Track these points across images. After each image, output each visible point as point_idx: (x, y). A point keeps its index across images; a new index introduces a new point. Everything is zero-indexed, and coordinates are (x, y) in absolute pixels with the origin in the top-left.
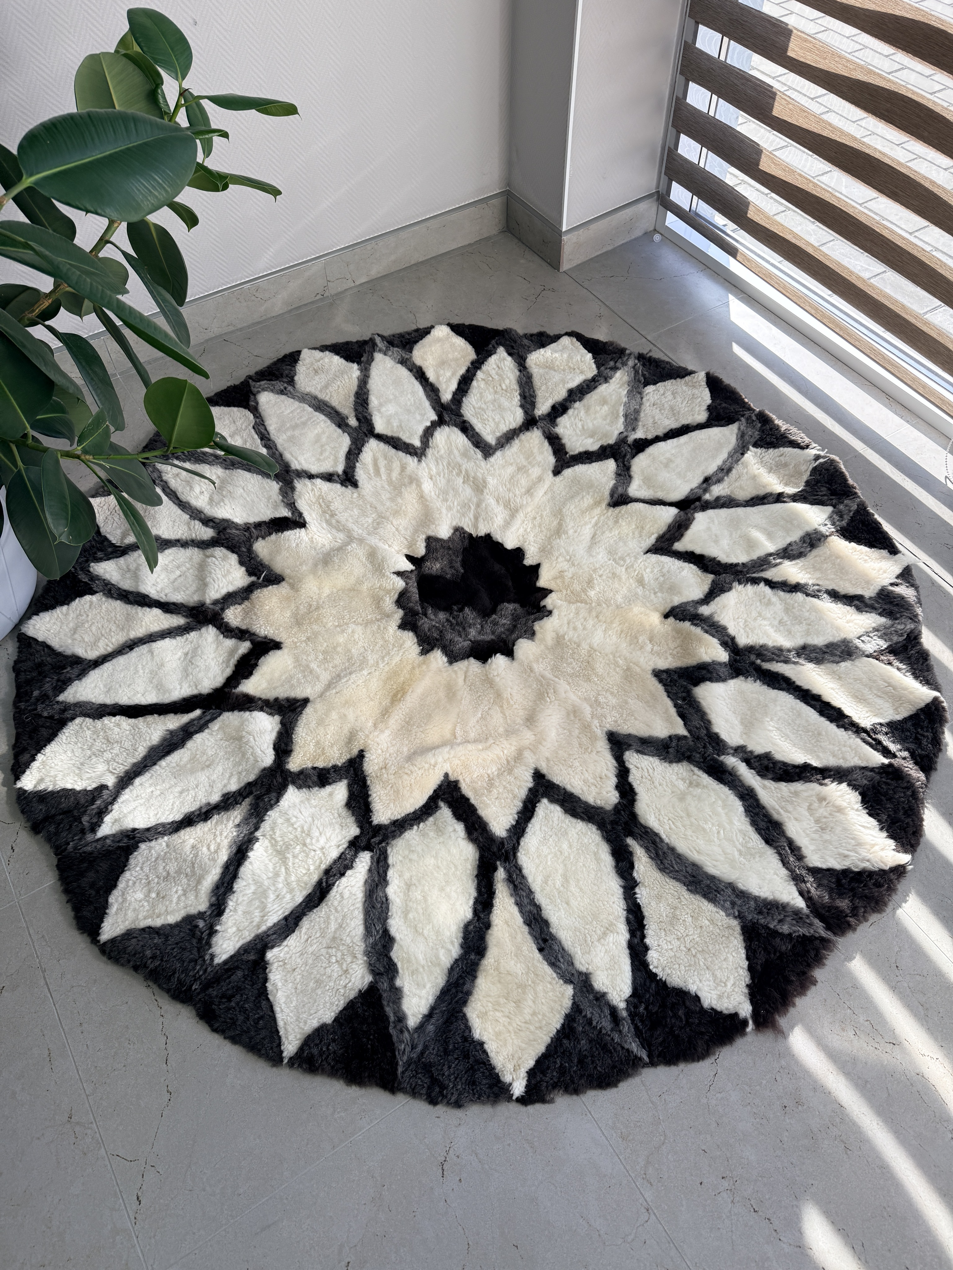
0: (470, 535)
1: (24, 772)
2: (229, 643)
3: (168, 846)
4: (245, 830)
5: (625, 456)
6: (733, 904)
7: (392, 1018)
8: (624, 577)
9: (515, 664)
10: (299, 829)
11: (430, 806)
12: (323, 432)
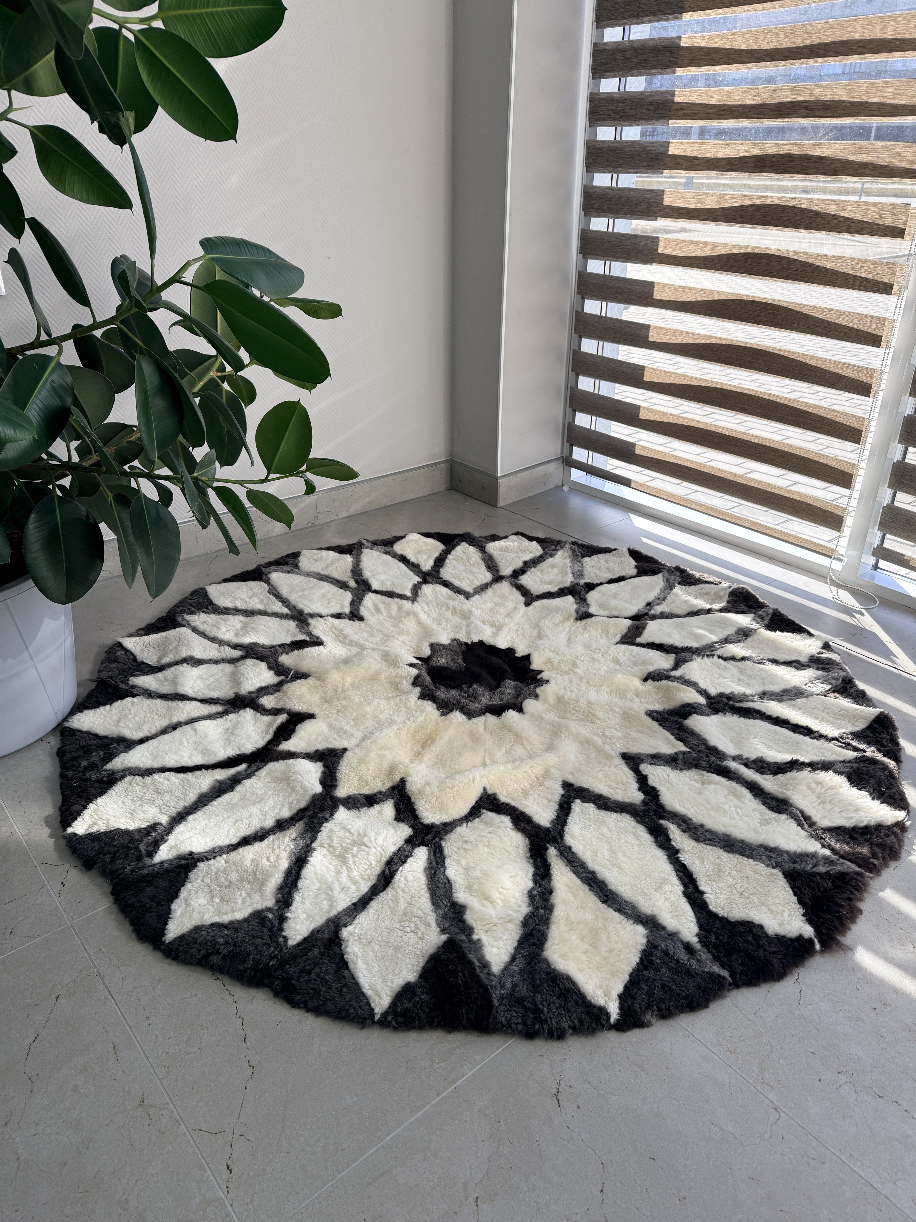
0: (466, 643)
1: (75, 819)
2: (267, 719)
3: (226, 862)
4: (302, 843)
5: (580, 592)
6: (769, 857)
8: (602, 660)
9: (526, 716)
10: (356, 834)
11: (474, 813)
12: (328, 592)
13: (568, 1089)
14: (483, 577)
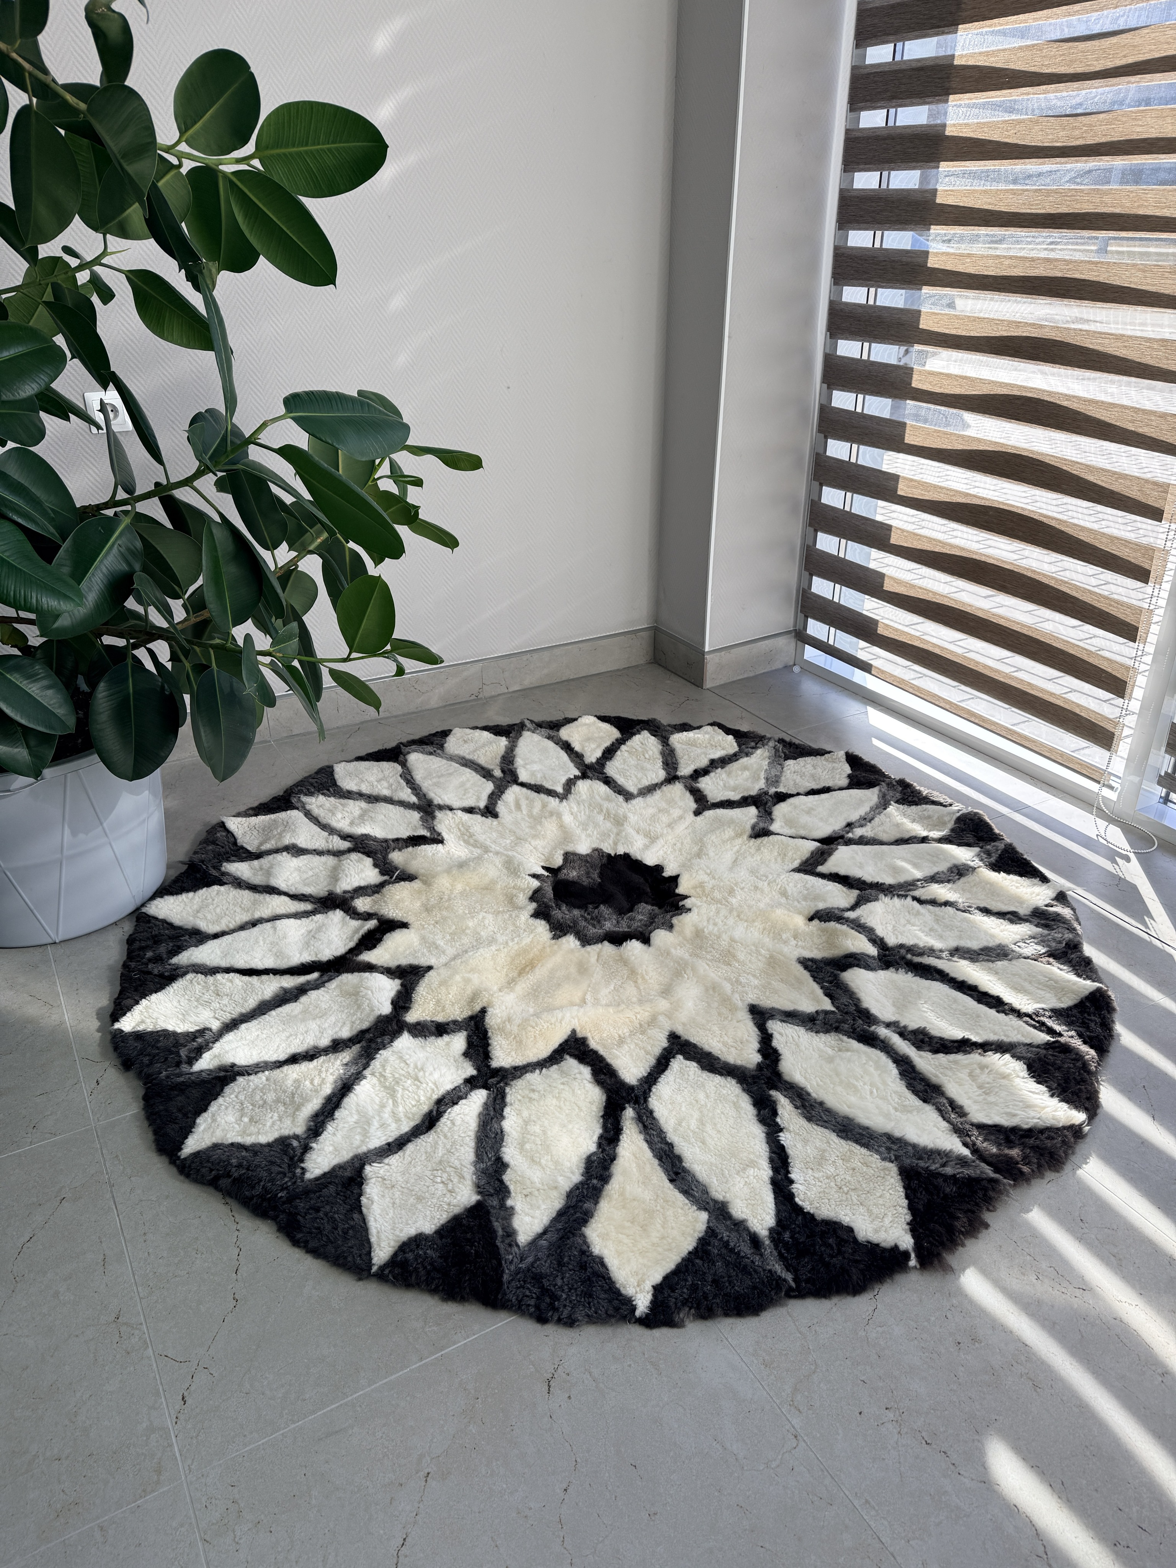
0: (609, 855)
1: (124, 1014)
2: (355, 923)
3: (267, 1080)
4: (353, 1070)
5: (766, 803)
6: (889, 1149)
7: (500, 1232)
8: (766, 889)
9: (651, 948)
10: (412, 1065)
11: (555, 1058)
12: (468, 780)
13: (564, 1376)
14: (654, 776)
